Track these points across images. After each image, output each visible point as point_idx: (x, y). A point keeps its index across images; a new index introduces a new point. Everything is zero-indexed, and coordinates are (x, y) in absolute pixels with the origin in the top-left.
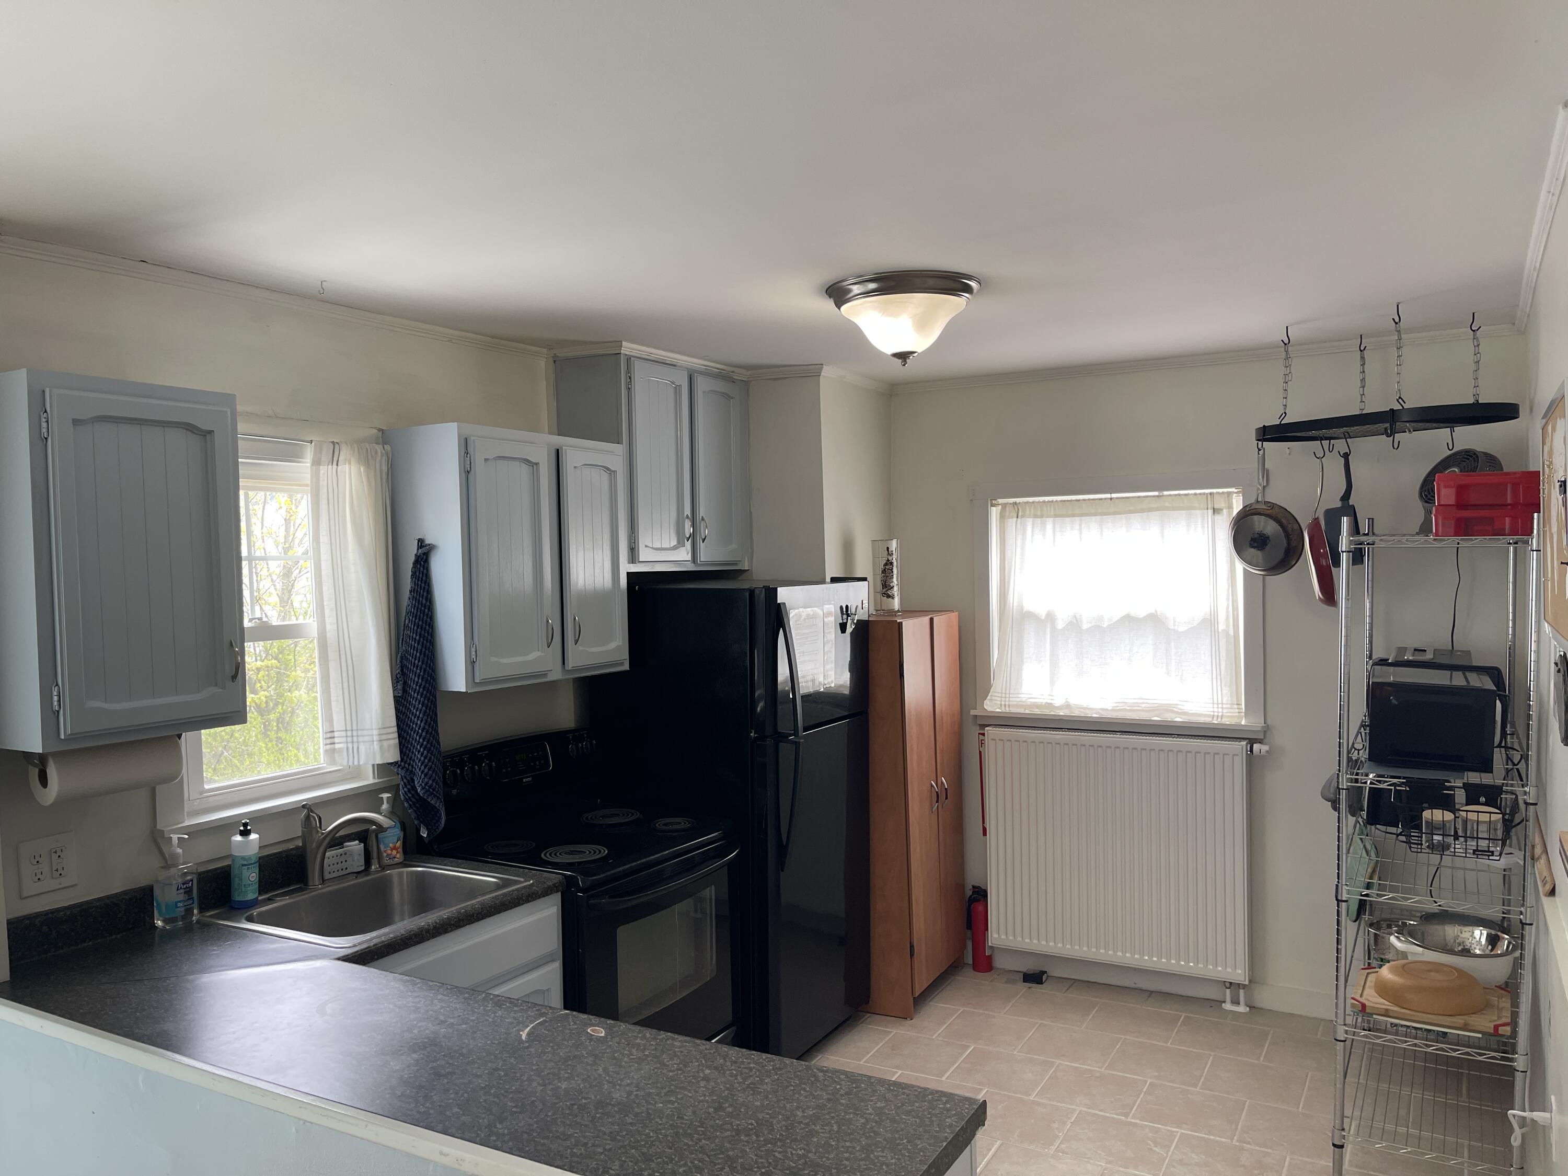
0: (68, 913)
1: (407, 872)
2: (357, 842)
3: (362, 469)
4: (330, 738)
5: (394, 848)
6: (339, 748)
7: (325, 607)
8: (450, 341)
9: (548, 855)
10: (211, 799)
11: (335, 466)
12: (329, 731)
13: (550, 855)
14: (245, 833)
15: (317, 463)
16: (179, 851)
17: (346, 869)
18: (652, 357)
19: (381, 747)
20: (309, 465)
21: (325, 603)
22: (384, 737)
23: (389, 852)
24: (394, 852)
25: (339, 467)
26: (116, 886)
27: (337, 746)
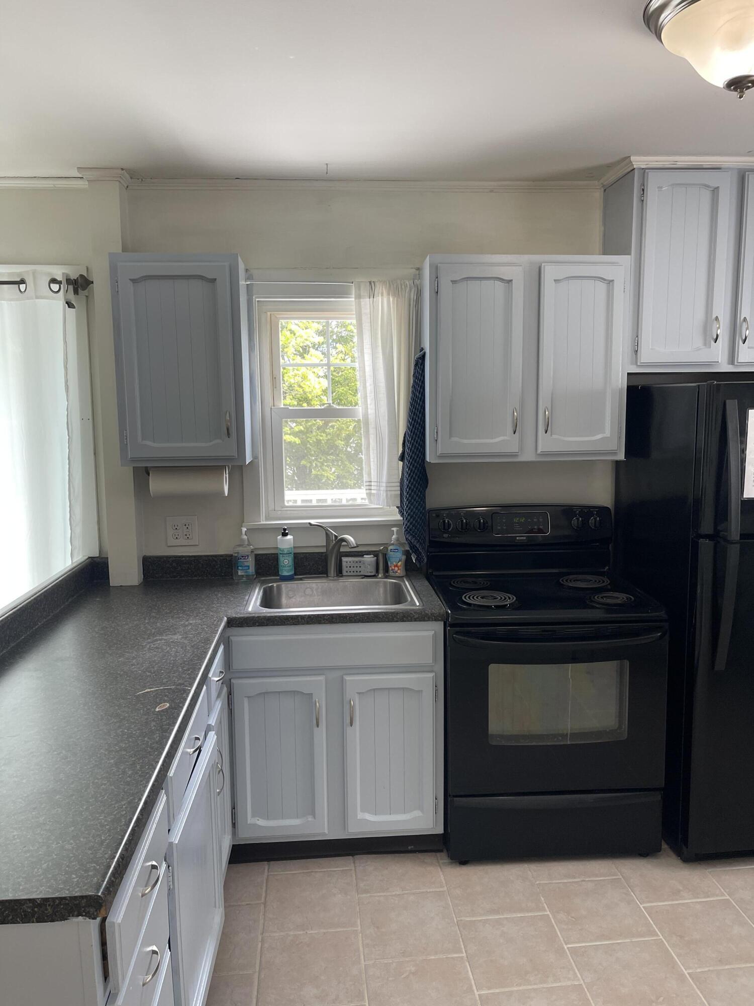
0: (188, 559)
1: (390, 582)
2: (372, 556)
3: (391, 299)
4: (369, 486)
5: (396, 566)
6: (373, 493)
7: (368, 398)
8: (492, 191)
9: (467, 597)
10: (289, 512)
11: (371, 299)
12: (368, 480)
13: (469, 598)
14: (285, 534)
15: (359, 297)
16: (245, 537)
17: (360, 572)
18: (679, 165)
19: (387, 495)
20: (353, 299)
21: (368, 395)
22: (389, 489)
23: (393, 568)
24: (396, 569)
25: (375, 299)
26: (222, 551)
27: (373, 492)
